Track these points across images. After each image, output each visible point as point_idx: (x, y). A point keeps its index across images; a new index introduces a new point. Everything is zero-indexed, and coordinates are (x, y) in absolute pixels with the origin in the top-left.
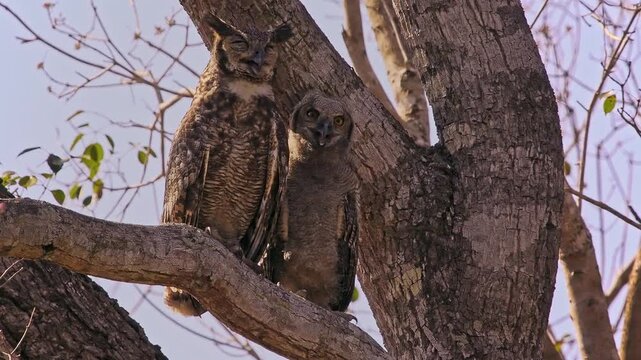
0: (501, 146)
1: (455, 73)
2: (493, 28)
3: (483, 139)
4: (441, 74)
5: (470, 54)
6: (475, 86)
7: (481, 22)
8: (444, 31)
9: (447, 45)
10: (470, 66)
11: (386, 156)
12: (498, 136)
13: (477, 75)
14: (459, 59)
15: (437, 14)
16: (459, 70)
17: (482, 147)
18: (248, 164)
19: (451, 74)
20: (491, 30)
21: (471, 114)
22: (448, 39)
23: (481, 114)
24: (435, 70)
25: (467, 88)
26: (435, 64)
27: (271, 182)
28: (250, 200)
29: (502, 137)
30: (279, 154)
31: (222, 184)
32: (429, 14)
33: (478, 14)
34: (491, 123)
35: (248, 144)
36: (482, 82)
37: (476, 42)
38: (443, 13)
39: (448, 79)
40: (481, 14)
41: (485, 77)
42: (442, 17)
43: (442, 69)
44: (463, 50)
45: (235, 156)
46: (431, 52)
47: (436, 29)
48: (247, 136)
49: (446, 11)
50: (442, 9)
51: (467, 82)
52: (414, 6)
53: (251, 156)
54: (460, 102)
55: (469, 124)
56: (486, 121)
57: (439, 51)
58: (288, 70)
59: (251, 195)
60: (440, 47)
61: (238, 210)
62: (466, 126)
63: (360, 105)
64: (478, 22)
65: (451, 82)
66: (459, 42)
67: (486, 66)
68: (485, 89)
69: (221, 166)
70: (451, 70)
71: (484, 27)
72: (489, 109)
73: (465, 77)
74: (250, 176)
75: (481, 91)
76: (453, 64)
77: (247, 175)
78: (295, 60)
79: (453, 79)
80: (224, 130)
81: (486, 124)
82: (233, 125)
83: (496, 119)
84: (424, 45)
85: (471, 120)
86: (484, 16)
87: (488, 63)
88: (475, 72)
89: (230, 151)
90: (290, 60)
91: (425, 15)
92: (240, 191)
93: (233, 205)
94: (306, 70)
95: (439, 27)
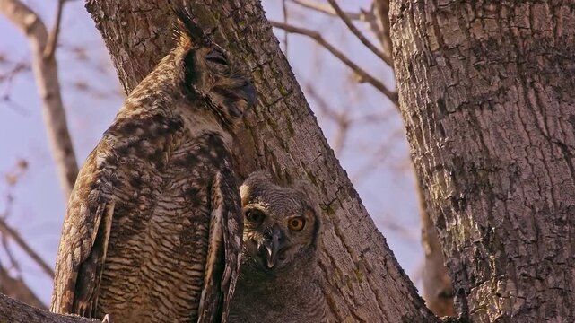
0: (563, 314)
1: (498, 203)
2: (563, 142)
3: (535, 303)
4: (473, 206)
5: (525, 176)
6: (529, 223)
7: (545, 131)
8: (486, 138)
9: (489, 160)
10: (524, 193)
11: (385, 308)
12: (560, 299)
13: (532, 207)
14: (506, 183)
15: (478, 113)
16: (504, 199)
17: (534, 314)
18: (181, 233)
19: (492, 205)
20: (559, 144)
21: (518, 264)
22: (492, 152)
23: (536, 266)
24: (464, 200)
25: (516, 225)
26: (465, 192)
27: (212, 259)
28: (183, 295)
29: (565, 301)
30: (225, 216)
31: (136, 264)
32: (465, 112)
33: (540, 119)
34: (551, 280)
35: (181, 200)
36: (541, 218)
37: (535, 157)
38: (486, 112)
39: (485, 213)
40: (545, 120)
41: (545, 210)
42: (485, 118)
43: (477, 198)
44: (513, 170)
45: (160, 220)
46: (462, 173)
47: (474, 137)
48: (180, 187)
49: (491, 108)
50: (486, 106)
51: (516, 217)
52: (441, 102)
53: (187, 222)
54: (502, 247)
55: (515, 280)
56: (543, 277)
57: (474, 171)
58: (256, 142)
59: (183, 287)
60: (477, 164)
61: (163, 309)
62: (510, 283)
63: (356, 222)
64: (541, 130)
65: (491, 218)
66: (507, 157)
67: (549, 195)
68: (545, 229)
69: (133, 233)
70: (491, 198)
71: (549, 138)
72: (549, 259)
73: (512, 209)
74: (183, 253)
75: (538, 231)
76: (496, 191)
77: (178, 250)
78: (269, 128)
79: (495, 213)
80: (141, 174)
81: (541, 280)
82: (160, 168)
83: (558, 274)
84: (450, 163)
85: (518, 274)
86: (550, 123)
87: (552, 191)
88: (530, 201)
89: (150, 211)
90: (261, 125)
91: (457, 115)
92: (166, 277)
93: (156, 301)
94: (283, 146)
95: (479, 133)
